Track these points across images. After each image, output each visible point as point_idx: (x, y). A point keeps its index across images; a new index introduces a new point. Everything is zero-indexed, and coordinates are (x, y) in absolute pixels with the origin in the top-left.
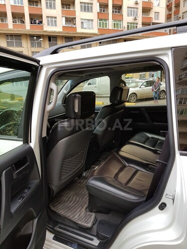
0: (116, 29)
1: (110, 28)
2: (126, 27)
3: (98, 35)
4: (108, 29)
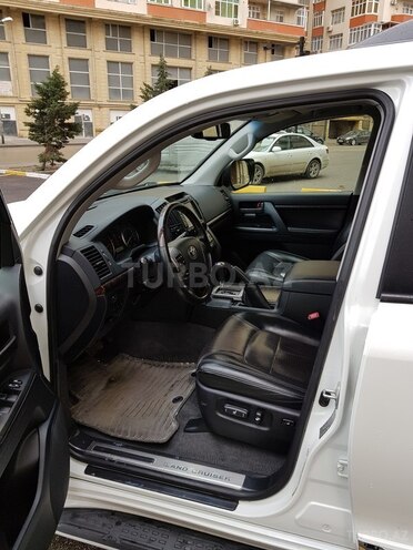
0: (189, 8)
1: (175, 6)
2: (213, 5)
3: (148, 19)
4: (172, 8)
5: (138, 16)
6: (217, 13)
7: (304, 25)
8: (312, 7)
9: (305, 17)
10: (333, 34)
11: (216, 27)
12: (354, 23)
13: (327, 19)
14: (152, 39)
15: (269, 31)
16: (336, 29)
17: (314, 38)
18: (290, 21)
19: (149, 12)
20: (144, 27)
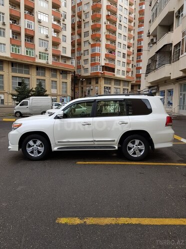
0: (28, 56)
2: (38, 55)
3: (11, 59)
4: (21, 55)
5: (6, 57)
6: (40, 58)
7: (74, 64)
8: (76, 58)
9: (74, 62)
10: (85, 68)
11: (40, 63)
12: (92, 65)
13: (82, 63)
14: (12, 66)
15: (60, 66)
16: (86, 66)
17: (78, 69)
18: (69, 63)
19: (11, 56)
20: (9, 61)
